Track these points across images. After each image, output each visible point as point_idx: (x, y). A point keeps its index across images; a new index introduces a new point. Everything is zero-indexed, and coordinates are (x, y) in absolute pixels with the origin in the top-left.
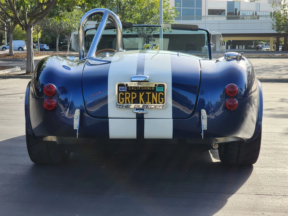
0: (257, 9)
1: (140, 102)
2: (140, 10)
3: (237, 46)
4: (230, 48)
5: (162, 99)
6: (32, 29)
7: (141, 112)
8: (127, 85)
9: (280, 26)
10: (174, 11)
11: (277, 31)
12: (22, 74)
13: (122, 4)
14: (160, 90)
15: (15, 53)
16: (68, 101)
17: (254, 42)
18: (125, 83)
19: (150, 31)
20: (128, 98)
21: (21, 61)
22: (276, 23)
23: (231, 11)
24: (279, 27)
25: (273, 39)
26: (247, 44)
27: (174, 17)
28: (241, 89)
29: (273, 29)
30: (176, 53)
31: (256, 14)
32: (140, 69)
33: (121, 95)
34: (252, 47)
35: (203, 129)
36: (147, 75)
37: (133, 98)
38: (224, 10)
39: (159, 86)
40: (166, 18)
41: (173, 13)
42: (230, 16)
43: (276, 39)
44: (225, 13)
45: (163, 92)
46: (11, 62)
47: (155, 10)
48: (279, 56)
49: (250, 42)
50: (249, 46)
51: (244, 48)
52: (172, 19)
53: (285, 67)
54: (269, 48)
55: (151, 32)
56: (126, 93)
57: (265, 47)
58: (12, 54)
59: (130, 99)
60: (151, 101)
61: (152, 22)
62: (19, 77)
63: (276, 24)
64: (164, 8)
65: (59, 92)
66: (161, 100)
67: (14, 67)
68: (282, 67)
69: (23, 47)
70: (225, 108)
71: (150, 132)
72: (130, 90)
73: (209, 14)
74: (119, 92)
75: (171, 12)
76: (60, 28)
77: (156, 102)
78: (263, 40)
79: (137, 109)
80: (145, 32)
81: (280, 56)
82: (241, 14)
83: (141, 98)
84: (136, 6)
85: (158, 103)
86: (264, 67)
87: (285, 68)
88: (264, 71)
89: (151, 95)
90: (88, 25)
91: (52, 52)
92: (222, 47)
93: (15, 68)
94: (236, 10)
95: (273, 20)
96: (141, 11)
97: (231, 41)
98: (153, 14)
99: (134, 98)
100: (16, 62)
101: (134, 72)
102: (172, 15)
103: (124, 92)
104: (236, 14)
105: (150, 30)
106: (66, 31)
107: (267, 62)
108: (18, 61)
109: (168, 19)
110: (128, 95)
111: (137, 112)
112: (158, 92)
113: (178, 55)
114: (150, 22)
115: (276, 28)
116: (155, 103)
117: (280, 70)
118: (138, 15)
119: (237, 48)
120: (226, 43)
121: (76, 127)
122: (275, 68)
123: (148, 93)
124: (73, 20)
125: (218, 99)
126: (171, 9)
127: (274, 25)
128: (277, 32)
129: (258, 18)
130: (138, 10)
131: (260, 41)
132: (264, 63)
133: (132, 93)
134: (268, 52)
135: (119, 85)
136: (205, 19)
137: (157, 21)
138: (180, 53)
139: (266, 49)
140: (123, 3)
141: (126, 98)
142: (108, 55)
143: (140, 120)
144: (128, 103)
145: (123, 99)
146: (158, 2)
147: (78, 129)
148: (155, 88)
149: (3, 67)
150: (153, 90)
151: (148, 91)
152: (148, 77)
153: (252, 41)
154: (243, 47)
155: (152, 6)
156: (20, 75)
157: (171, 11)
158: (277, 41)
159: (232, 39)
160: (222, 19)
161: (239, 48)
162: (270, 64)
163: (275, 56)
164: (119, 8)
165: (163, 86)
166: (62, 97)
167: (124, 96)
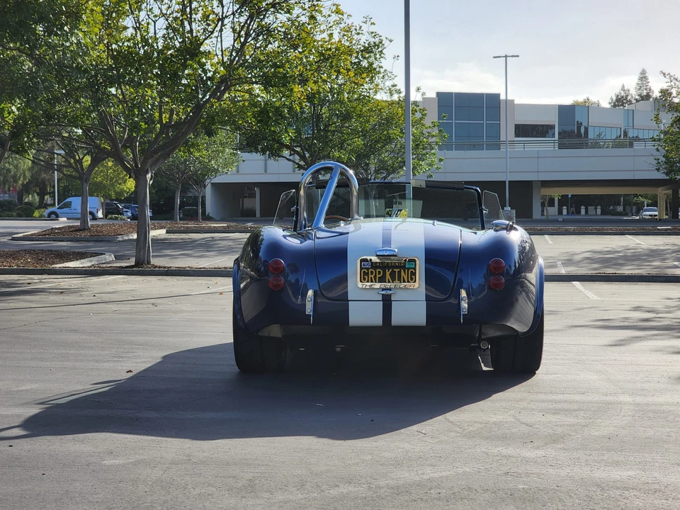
0: (628, 123)
1: (387, 281)
2: (362, 131)
3: (583, 207)
4: (568, 213)
5: (413, 277)
6: (149, 176)
7: (389, 292)
8: (371, 260)
9: (675, 163)
10: (435, 132)
11: (667, 174)
12: (127, 267)
13: (323, 118)
14: (411, 266)
15: (92, 226)
16: (300, 283)
17: (622, 198)
18: (369, 258)
19: (384, 175)
20: (373, 276)
21: (109, 241)
22: (664, 156)
23: (568, 128)
24: (672, 166)
25: (666, 192)
26: (607, 203)
27: (437, 144)
28: (510, 267)
29: (658, 170)
30: (432, 222)
31: (626, 134)
32: (387, 241)
33: (364, 272)
34: (619, 210)
35: (462, 313)
36: (394, 248)
37: (378, 276)
38: (552, 127)
39: (410, 261)
40: (417, 145)
41: (433, 136)
42: (565, 141)
43: (670, 192)
44: (554, 134)
45: (415, 269)
46: (90, 244)
47: (394, 131)
48: (667, 229)
49: (614, 200)
50: (612, 207)
51: (599, 211)
52: (433, 149)
53: (673, 252)
54: (657, 213)
55: (385, 178)
56: (370, 270)
57: (646, 211)
58: (86, 227)
59: (375, 276)
60: (399, 280)
61: (387, 154)
62: (122, 272)
63: (664, 159)
64: (413, 126)
65: (287, 270)
66: (412, 279)
67: (102, 254)
68: (668, 253)
69: (95, 212)
70: (490, 288)
71: (399, 318)
72: (374, 265)
73: (517, 135)
74: (361, 268)
75: (428, 133)
76: (185, 170)
77: (406, 281)
78: (642, 193)
79: (383, 290)
80: (373, 177)
81: (669, 229)
82: (591, 135)
83: (388, 276)
84: (354, 123)
85: (408, 282)
86: (629, 253)
87: (674, 254)
88: (628, 260)
89: (399, 272)
90: (244, 161)
91: (168, 222)
92: (547, 210)
93: (104, 256)
94: (579, 125)
95: (658, 150)
96: (364, 134)
97: (570, 196)
98: (389, 140)
99: (380, 276)
100: (98, 244)
101: (380, 245)
102: (431, 140)
103: (368, 269)
104: (579, 135)
105: (383, 173)
106: (197, 177)
107: (638, 241)
108: (101, 241)
109: (423, 149)
110: (372, 272)
111: (382, 293)
112: (409, 269)
113: (433, 224)
114: (383, 156)
115: (666, 168)
116: (404, 282)
117: (664, 259)
118: (359, 142)
119: (583, 211)
120: (556, 200)
121: (309, 311)
122: (654, 254)
123: (397, 270)
124: (213, 151)
125: (481, 281)
126: (430, 127)
127: (660, 161)
128: (668, 178)
129: (631, 145)
130: (358, 132)
131: (636, 196)
132: (632, 245)
133: (378, 270)
134: (653, 220)
135: (362, 261)
136: (506, 148)
137: (398, 154)
138: (435, 221)
139: (650, 215)
140: (324, 116)
141: (370, 276)
142: (342, 224)
143: (387, 302)
144: (372, 282)
145: (366, 277)
146: (400, 114)
147: (311, 313)
148: (405, 264)
149: (78, 253)
150: (402, 266)
151: (397, 267)
152: (396, 250)
153: (618, 196)
154: (596, 209)
155: (388, 123)
156: (122, 267)
157: (429, 130)
158: (673, 196)
159: (570, 192)
160: (546, 147)
161: (587, 212)
162: (643, 247)
163: (659, 230)
164: (317, 126)
165: (414, 261)
166: (292, 278)
167: (367, 274)
